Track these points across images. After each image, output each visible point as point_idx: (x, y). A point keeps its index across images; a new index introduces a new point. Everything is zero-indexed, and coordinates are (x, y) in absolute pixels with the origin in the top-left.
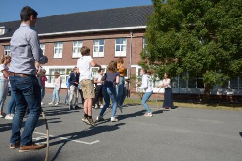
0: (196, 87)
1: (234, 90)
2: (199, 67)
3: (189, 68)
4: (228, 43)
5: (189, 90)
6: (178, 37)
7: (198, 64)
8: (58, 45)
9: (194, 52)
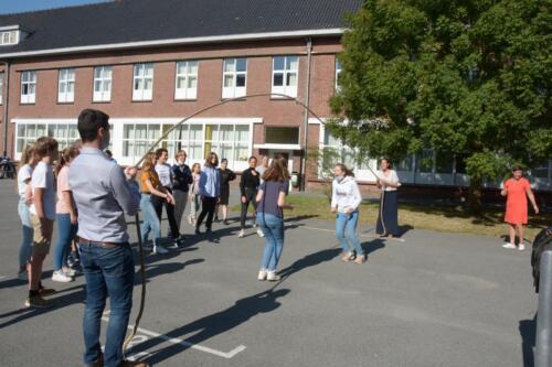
0: (454, 171)
1: (538, 180)
2: (458, 141)
3: (437, 142)
4: (526, 92)
5: (437, 176)
6: (413, 72)
7: (457, 136)
8: (142, 71)
9: (448, 107)
